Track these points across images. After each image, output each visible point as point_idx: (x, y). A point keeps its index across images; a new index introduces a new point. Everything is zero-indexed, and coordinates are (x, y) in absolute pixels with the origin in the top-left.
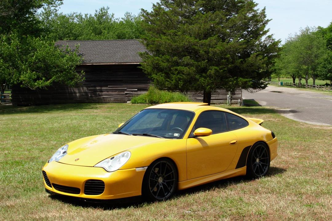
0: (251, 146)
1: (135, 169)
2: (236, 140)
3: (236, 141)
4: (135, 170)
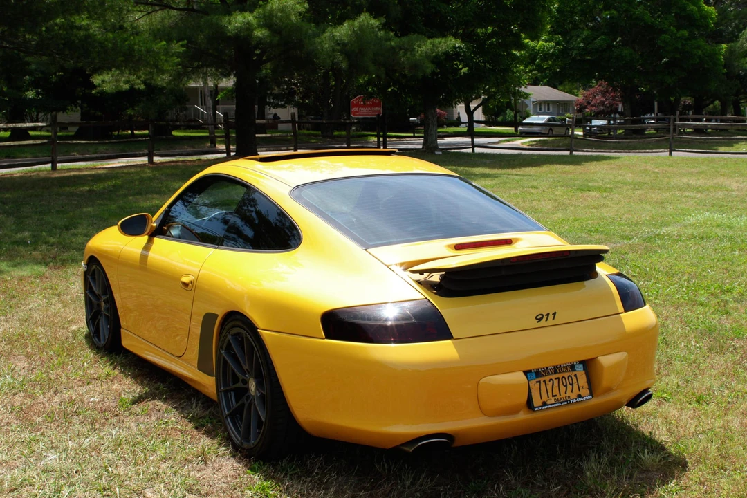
0: (218, 316)
2: (191, 279)
3: (191, 282)
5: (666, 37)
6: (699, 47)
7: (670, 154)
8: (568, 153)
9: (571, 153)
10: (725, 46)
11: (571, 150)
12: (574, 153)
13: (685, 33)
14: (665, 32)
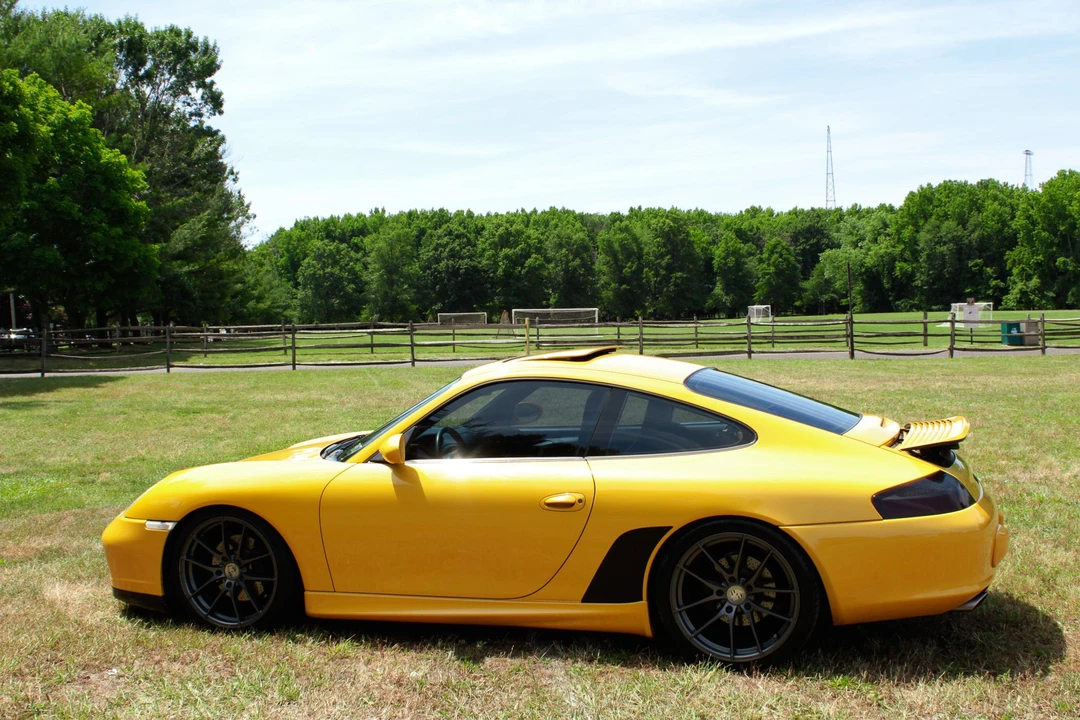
0: (671, 528)
1: (143, 521)
2: (580, 496)
3: (580, 501)
4: (144, 525)
5: (99, 235)
6: (133, 248)
7: (168, 371)
8: (39, 375)
9: (43, 375)
10: (157, 246)
11: (42, 371)
12: (47, 375)
13: (119, 230)
14: (94, 229)
